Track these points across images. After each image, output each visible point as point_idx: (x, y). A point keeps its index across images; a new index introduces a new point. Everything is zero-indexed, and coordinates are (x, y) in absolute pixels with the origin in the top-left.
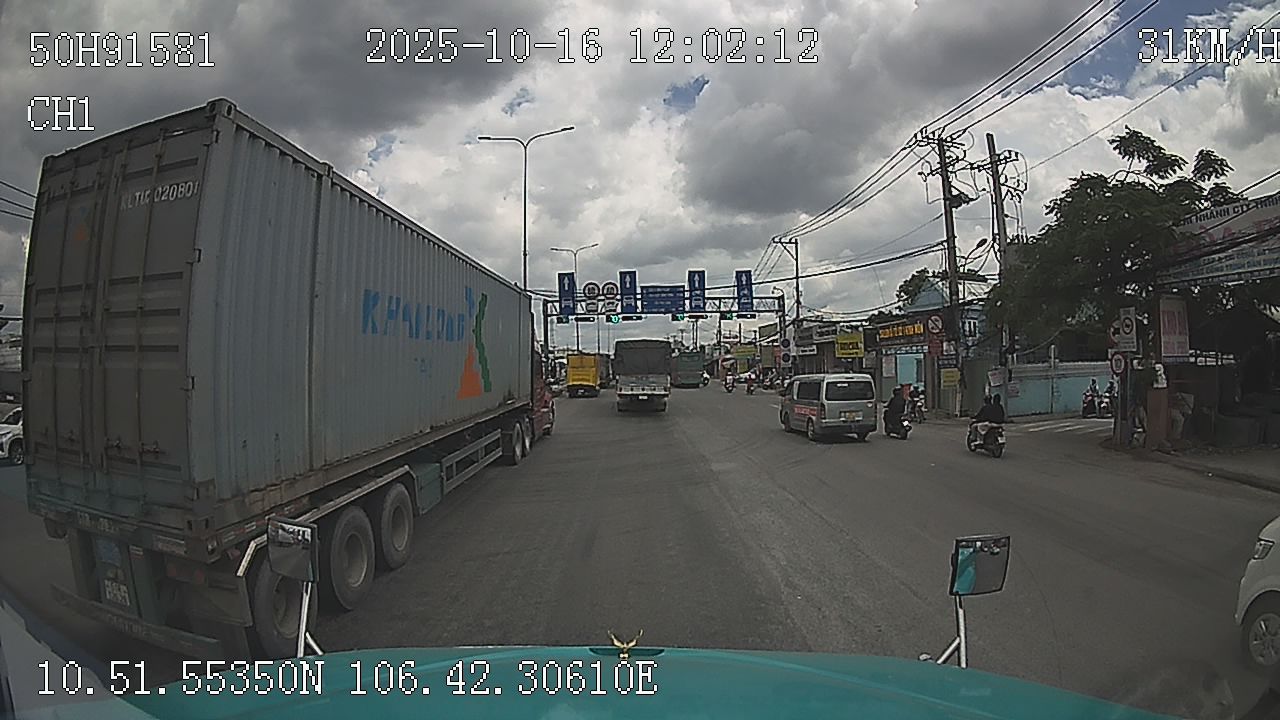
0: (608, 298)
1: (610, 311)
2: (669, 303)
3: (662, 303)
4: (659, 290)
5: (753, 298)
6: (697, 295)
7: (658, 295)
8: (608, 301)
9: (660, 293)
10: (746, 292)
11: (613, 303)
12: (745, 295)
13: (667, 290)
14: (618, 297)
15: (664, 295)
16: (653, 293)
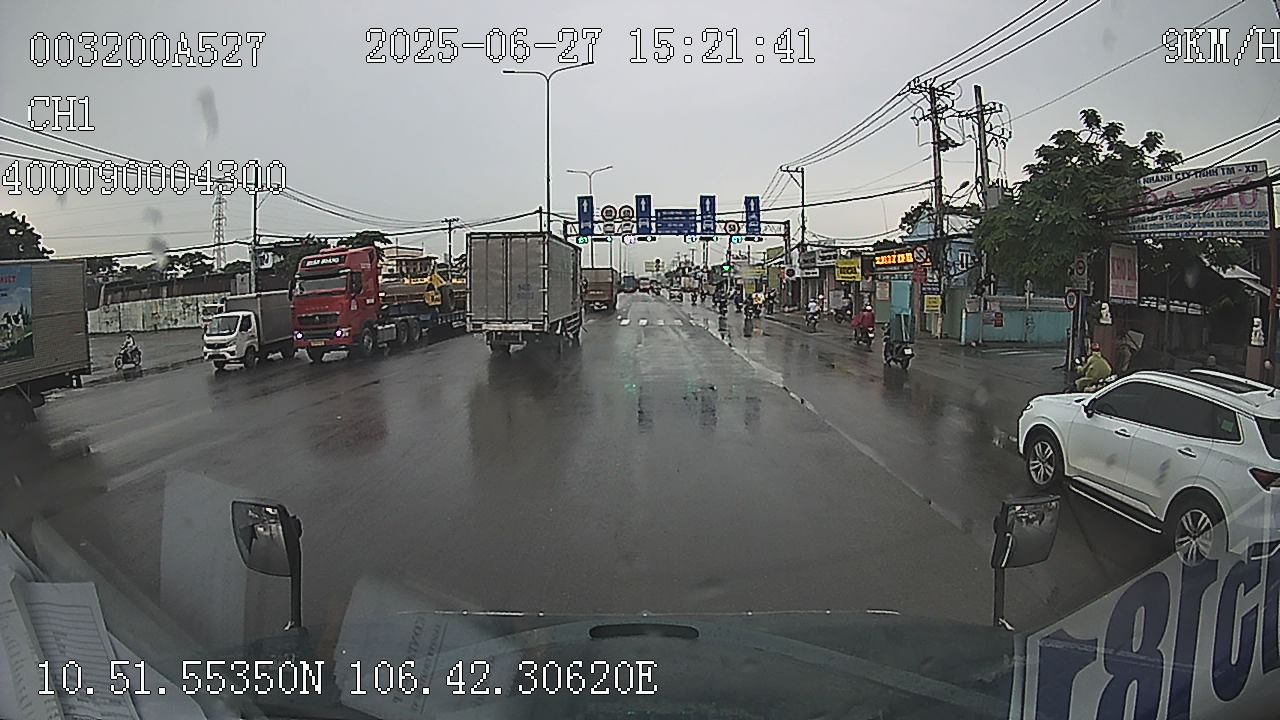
0: (624, 220)
1: (626, 232)
2: (681, 225)
3: (675, 225)
4: (672, 213)
5: (760, 223)
6: (708, 218)
7: (672, 218)
8: (624, 223)
9: (673, 215)
10: (754, 216)
11: (629, 225)
12: (753, 220)
13: (680, 213)
14: (634, 219)
15: (677, 218)
16: (667, 216)
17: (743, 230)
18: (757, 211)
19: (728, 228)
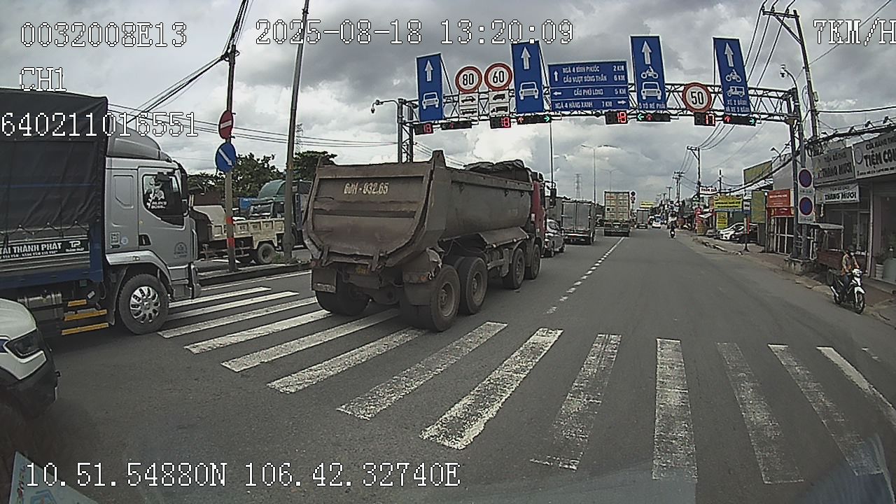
0: (495, 89)
1: (499, 109)
2: (600, 92)
3: (588, 92)
4: (579, 70)
5: (747, 89)
6: (649, 78)
7: (579, 79)
8: (496, 93)
9: (580, 74)
10: (734, 76)
11: (503, 97)
12: (734, 82)
13: (596, 69)
14: (512, 86)
15: (591, 79)
16: (572, 75)
17: (718, 104)
18: (740, 66)
19: (690, 100)
